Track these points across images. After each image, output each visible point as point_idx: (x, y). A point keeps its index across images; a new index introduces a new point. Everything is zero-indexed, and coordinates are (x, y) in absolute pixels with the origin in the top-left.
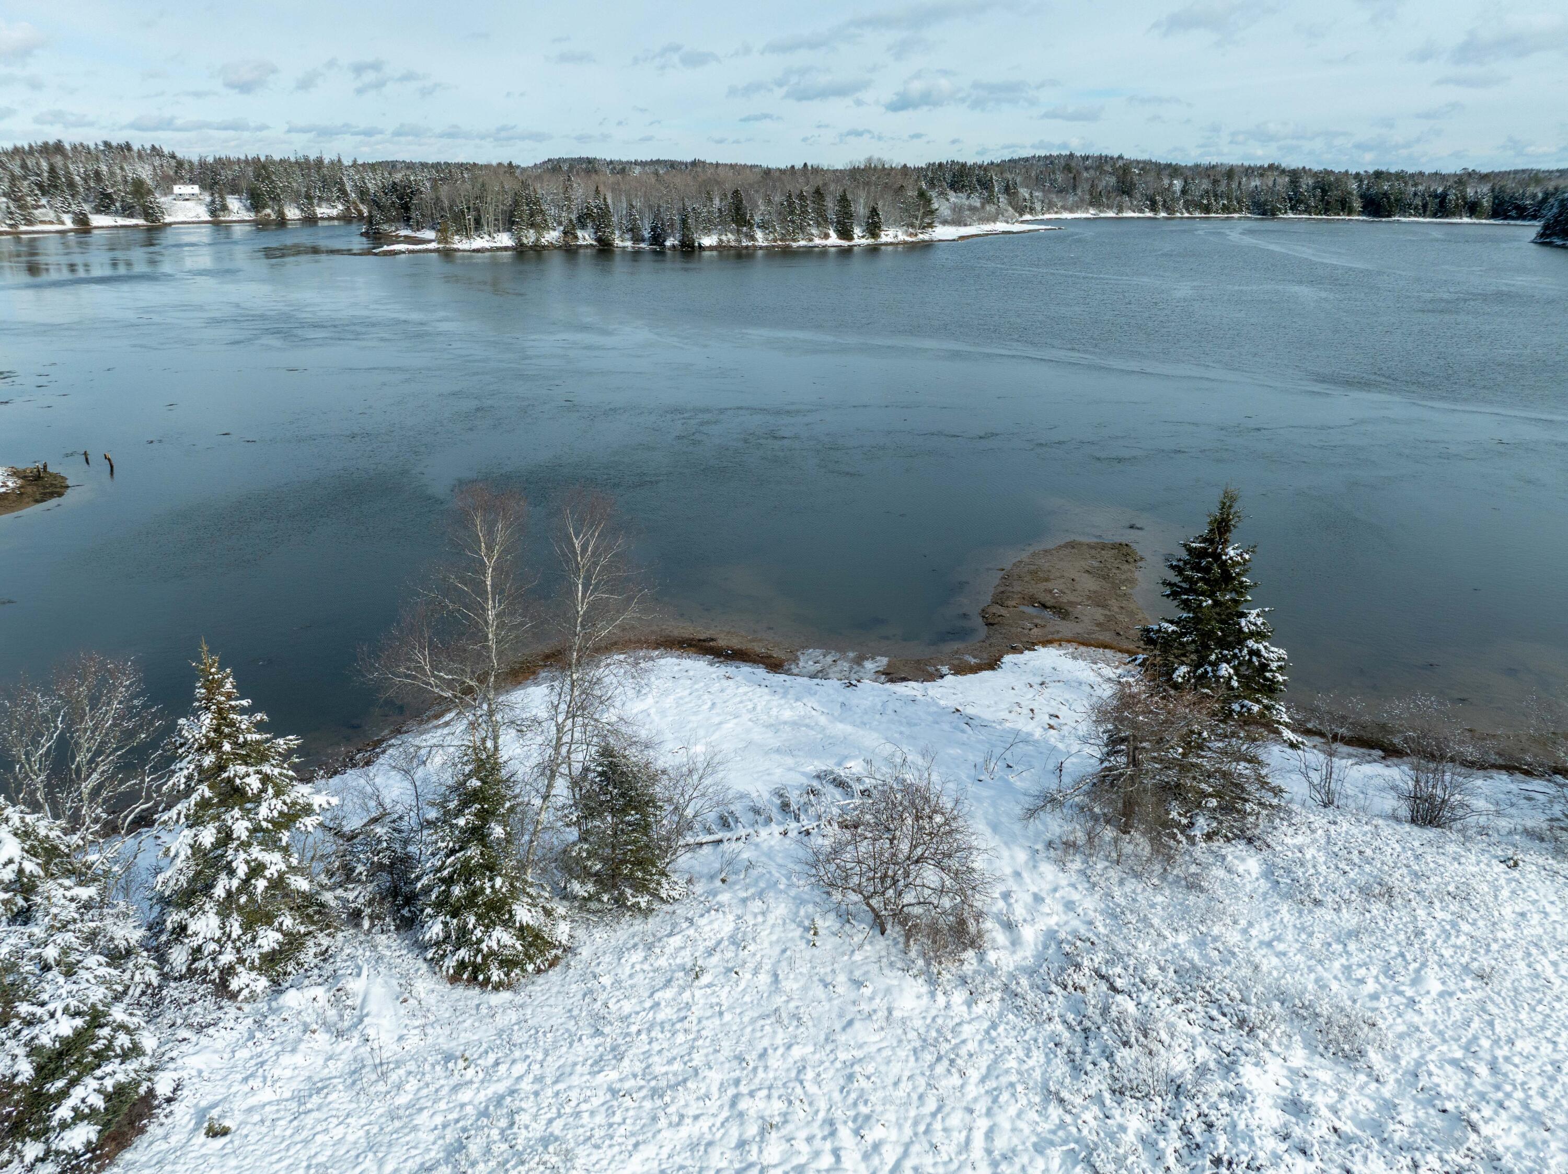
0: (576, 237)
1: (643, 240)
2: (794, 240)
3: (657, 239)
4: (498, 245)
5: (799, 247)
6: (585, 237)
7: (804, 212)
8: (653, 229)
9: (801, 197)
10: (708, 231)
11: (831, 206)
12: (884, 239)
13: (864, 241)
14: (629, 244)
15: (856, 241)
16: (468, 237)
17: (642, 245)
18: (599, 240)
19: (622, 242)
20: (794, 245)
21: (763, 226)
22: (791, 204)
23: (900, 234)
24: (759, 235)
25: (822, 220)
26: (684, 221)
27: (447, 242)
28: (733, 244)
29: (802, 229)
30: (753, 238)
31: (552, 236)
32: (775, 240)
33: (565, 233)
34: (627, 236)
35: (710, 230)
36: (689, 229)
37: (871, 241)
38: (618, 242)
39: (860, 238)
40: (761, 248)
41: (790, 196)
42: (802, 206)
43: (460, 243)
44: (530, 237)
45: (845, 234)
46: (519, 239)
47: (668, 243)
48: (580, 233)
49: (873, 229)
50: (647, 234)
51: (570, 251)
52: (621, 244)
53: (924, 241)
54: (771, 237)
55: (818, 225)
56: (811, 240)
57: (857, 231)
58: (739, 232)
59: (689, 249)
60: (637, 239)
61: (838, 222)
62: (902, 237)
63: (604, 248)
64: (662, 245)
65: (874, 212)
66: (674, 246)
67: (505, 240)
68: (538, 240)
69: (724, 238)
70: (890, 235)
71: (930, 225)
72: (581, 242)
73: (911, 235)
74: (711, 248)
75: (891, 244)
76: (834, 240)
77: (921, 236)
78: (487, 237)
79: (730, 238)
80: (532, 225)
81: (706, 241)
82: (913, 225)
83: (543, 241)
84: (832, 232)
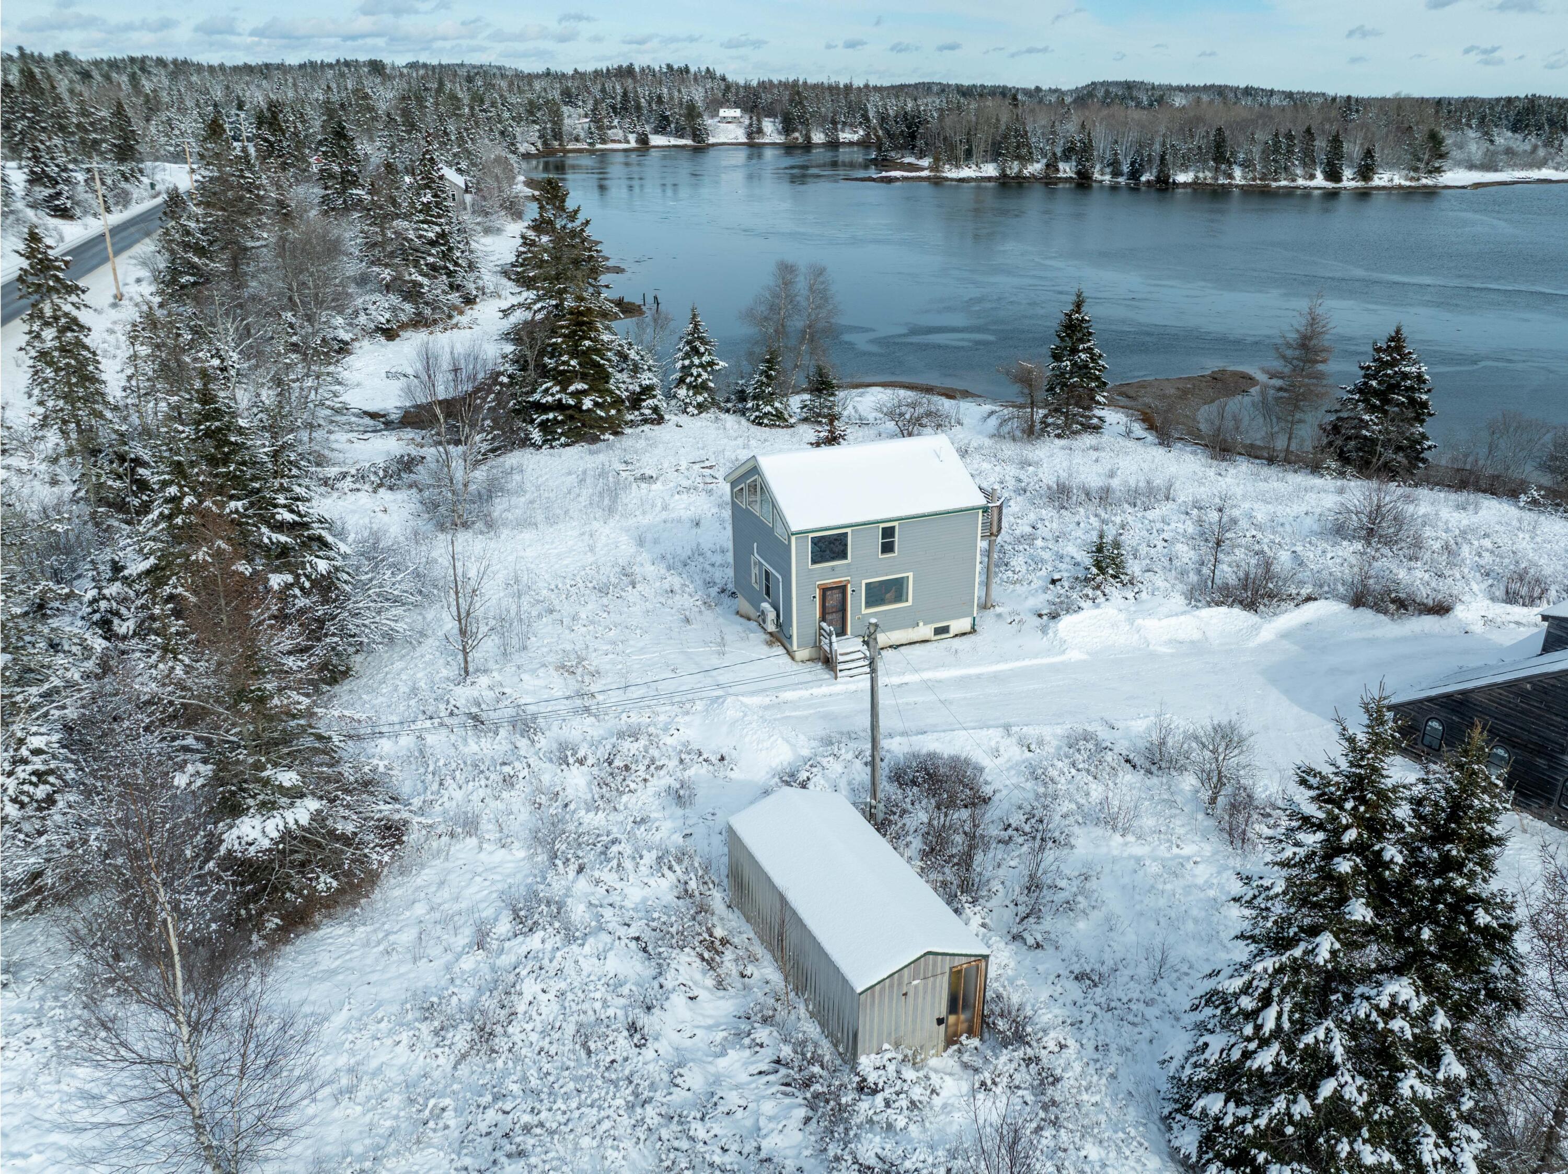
0: (1058, 170)
1: (1121, 175)
2: (1275, 180)
3: (1135, 174)
4: (984, 174)
5: (1279, 187)
6: (1067, 170)
7: (1290, 152)
8: (1132, 164)
9: (1289, 137)
10: (1185, 168)
11: (1321, 144)
12: (1376, 182)
13: (1353, 184)
14: (1107, 178)
15: (1345, 183)
16: (957, 166)
17: (1120, 179)
18: (1079, 173)
19: (1101, 176)
20: (1274, 184)
21: (1244, 165)
22: (1277, 143)
23: (1396, 177)
24: (1238, 173)
25: (1309, 161)
26: (1163, 158)
27: (938, 171)
28: (1209, 181)
29: (1286, 169)
30: (1231, 176)
31: (1035, 168)
32: (1254, 179)
33: (1048, 166)
34: (1108, 170)
35: (1187, 167)
36: (1166, 165)
37: (1360, 184)
38: (1097, 176)
39: (1349, 180)
40: (1237, 186)
41: (1276, 135)
42: (1288, 145)
43: (950, 173)
44: (1014, 168)
45: (1333, 175)
46: (1004, 170)
47: (1143, 179)
48: (1061, 166)
49: (1365, 172)
50: (1126, 169)
51: (1048, 181)
52: (1100, 178)
53: (1425, 186)
54: (1251, 175)
55: (1305, 165)
56: (1294, 180)
57: (1348, 173)
58: (1217, 169)
59: (1164, 185)
60: (1116, 173)
61: (1328, 164)
62: (1399, 179)
63: (1083, 181)
64: (1138, 179)
65: (1369, 154)
66: (1148, 181)
67: (990, 170)
68: (1020, 171)
69: (1201, 175)
70: (1381, 179)
71: (1438, 170)
72: (1061, 175)
73: (1412, 179)
74: (1185, 185)
75: (1384, 188)
76: (1320, 180)
77: (1424, 181)
78: (974, 167)
79: (1207, 176)
80: (1018, 157)
81: (1182, 178)
82: (1416, 169)
83: (1026, 172)
84: (1319, 175)
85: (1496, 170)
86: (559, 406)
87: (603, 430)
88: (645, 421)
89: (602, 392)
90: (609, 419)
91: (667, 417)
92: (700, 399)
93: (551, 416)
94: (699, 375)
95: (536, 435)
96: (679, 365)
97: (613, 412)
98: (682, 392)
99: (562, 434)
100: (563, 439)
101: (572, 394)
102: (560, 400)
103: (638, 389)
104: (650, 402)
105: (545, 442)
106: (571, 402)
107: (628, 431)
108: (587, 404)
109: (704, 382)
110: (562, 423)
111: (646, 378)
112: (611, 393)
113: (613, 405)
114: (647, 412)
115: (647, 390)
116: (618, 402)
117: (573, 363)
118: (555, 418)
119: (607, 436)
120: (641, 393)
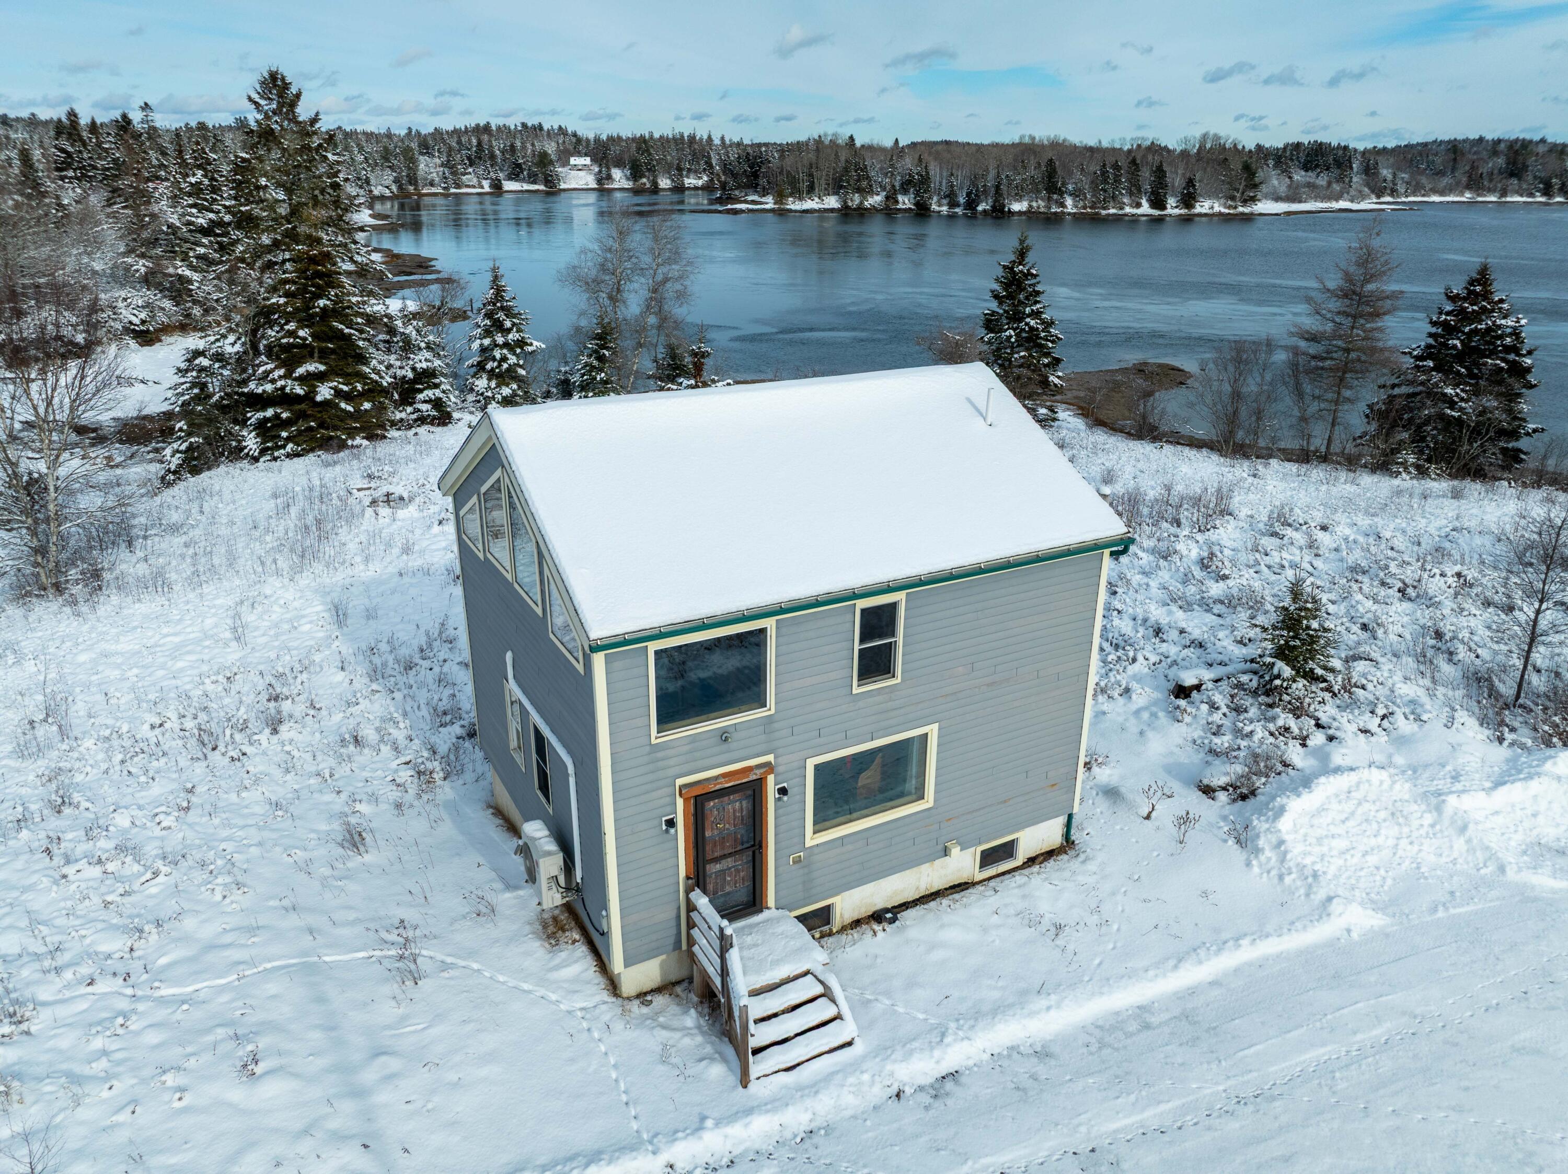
0: (897, 202)
1: (958, 205)
2: (1104, 209)
3: (971, 204)
4: (826, 206)
5: (1109, 215)
6: (905, 201)
7: (1117, 180)
8: (969, 194)
9: (1116, 167)
10: (1019, 198)
11: (1146, 174)
12: (1198, 209)
13: (1177, 211)
14: (945, 209)
15: (1169, 211)
16: (801, 199)
17: (957, 210)
18: (917, 204)
19: (939, 207)
20: (1104, 212)
21: (1075, 195)
22: (1104, 173)
23: (1216, 205)
24: (1069, 202)
25: (1135, 191)
26: (998, 188)
27: (782, 203)
28: (1042, 210)
29: (1114, 198)
30: (1063, 205)
31: (876, 200)
32: (1085, 208)
33: (887, 198)
34: (945, 201)
35: (1021, 197)
36: (1001, 195)
37: (1185, 211)
38: (934, 207)
39: (1173, 208)
40: (1069, 214)
41: (1104, 165)
42: (1116, 176)
43: (794, 205)
44: (855, 200)
45: (1158, 203)
46: (845, 202)
47: (980, 208)
48: (900, 198)
49: (1188, 200)
50: (962, 200)
51: (889, 212)
52: (937, 209)
53: (1242, 214)
54: (1081, 204)
55: (1131, 194)
56: (1122, 209)
57: (1171, 202)
58: (1049, 199)
59: (999, 214)
60: (953, 204)
61: (1152, 193)
62: (1218, 208)
63: (922, 211)
64: (974, 209)
65: (1190, 183)
66: (985, 211)
67: (832, 202)
68: (861, 203)
69: (1034, 204)
70: (1203, 206)
71: (1253, 199)
72: (900, 206)
73: (1229, 207)
74: (1020, 213)
75: (1206, 215)
76: (1145, 208)
77: (1241, 209)
78: (817, 199)
79: (1040, 204)
80: (859, 190)
81: (1016, 207)
82: (1233, 198)
83: (866, 204)
84: (1144, 202)
85: (1300, 202)
86: (282, 398)
87: (352, 433)
88: (422, 420)
89: (349, 378)
90: (358, 415)
91: (456, 415)
92: (506, 391)
93: (270, 413)
94: (504, 359)
95: (251, 442)
96: (476, 345)
97: (367, 406)
98: (482, 383)
99: (288, 440)
100: (290, 446)
101: (302, 379)
102: (283, 388)
103: (410, 375)
104: (429, 393)
105: (263, 452)
106: (299, 391)
107: (393, 433)
108: (324, 392)
109: (511, 369)
110: (286, 424)
111: (422, 360)
112: (363, 377)
113: (364, 395)
114: (425, 407)
115: (426, 377)
116: (374, 391)
117: (301, 333)
118: (277, 416)
119: (358, 441)
120: (416, 380)
